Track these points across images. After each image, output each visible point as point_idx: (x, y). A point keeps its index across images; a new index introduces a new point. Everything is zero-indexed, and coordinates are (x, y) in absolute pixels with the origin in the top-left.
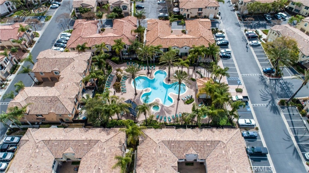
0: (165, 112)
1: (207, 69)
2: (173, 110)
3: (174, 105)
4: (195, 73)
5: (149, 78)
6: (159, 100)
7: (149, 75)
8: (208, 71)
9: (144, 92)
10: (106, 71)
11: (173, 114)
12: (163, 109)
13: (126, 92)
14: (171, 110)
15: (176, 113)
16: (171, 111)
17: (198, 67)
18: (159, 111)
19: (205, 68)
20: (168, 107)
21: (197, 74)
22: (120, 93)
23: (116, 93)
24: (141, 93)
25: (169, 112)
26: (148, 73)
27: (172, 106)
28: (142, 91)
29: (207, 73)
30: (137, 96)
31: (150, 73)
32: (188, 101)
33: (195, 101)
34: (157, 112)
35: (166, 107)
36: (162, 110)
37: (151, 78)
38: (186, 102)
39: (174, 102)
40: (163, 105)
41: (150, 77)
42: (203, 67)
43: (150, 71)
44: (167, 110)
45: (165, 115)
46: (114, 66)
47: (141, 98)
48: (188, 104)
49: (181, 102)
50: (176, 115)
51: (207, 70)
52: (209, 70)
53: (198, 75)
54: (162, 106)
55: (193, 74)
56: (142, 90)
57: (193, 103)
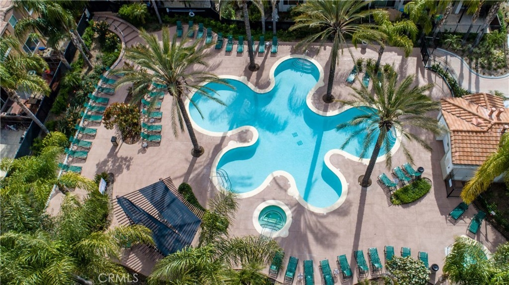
0: (310, 237)
1: (471, 60)
2: (341, 232)
3: (348, 203)
4: (426, 71)
5: (251, 85)
6: (286, 180)
7: (255, 74)
8: (473, 65)
9: (232, 145)
11: (344, 249)
12: (302, 225)
13: (159, 143)
14: (333, 228)
15: (356, 245)
16: (335, 235)
17: (435, 52)
18: (283, 232)
19: (462, 56)
20: (323, 216)
21: (433, 75)
22: (138, 146)
23: (120, 142)
24: (218, 148)
25: (325, 238)
26: (252, 67)
27: (341, 212)
28: (223, 138)
29: (470, 72)
30: (202, 159)
31: (258, 69)
32: (405, 190)
33: (432, 190)
34: (275, 235)
35: (312, 213)
36: (295, 228)
37: (261, 87)
38: (397, 196)
39: (348, 193)
40: (302, 202)
41: (257, 85)
42: (455, 52)
43: (258, 61)
44: (316, 231)
45: (310, 252)
47: (214, 169)
48: (405, 204)
49: (376, 193)
50: (355, 255)
51: (470, 64)
52: (477, 64)
53: (438, 80)
54: (299, 209)
55: (420, 75)
56: (220, 134)
57: (425, 201)
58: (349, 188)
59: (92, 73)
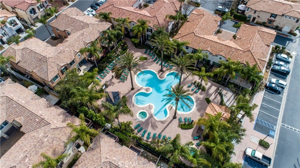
0: (150, 125)
1: (236, 96)
2: (159, 127)
3: (166, 121)
4: (217, 93)
5: (158, 76)
6: (152, 107)
7: (161, 73)
8: (235, 98)
9: (143, 91)
10: (119, 50)
11: (157, 132)
12: (150, 120)
13: (124, 82)
14: (158, 125)
15: (161, 132)
16: (157, 127)
17: (225, 88)
18: (144, 120)
19: (234, 93)
20: (157, 121)
21: (218, 95)
22: (118, 80)
23: (114, 77)
24: (139, 90)
25: (154, 127)
26: (161, 70)
27: (163, 122)
28: (142, 88)
29: (233, 100)
30: (133, 91)
31: (163, 72)
32: (185, 125)
33: (193, 129)
34: (141, 120)
35: (154, 119)
36: (147, 121)
37: (160, 78)
38: (181, 125)
39: (168, 118)
40: (153, 115)
41: (160, 76)
42: (232, 91)
43: (164, 69)
44: (153, 124)
45: (148, 128)
46: (130, 48)
47: (135, 95)
48: (182, 128)
49: (176, 122)
50: (160, 135)
51: (234, 97)
52: (237, 98)
53: (219, 98)
54: (151, 116)
55: (214, 93)
56: (141, 87)
57: (189, 130)
58: (169, 117)
59: (116, 55)
